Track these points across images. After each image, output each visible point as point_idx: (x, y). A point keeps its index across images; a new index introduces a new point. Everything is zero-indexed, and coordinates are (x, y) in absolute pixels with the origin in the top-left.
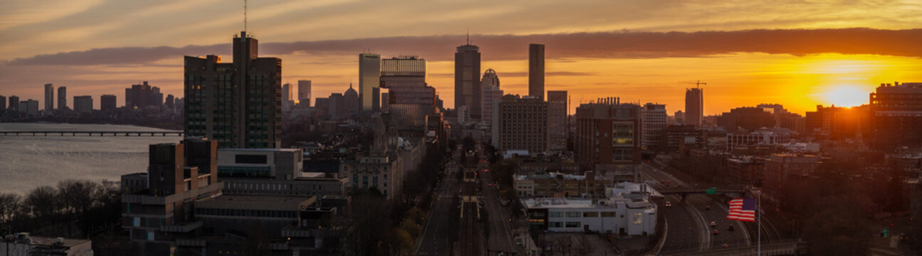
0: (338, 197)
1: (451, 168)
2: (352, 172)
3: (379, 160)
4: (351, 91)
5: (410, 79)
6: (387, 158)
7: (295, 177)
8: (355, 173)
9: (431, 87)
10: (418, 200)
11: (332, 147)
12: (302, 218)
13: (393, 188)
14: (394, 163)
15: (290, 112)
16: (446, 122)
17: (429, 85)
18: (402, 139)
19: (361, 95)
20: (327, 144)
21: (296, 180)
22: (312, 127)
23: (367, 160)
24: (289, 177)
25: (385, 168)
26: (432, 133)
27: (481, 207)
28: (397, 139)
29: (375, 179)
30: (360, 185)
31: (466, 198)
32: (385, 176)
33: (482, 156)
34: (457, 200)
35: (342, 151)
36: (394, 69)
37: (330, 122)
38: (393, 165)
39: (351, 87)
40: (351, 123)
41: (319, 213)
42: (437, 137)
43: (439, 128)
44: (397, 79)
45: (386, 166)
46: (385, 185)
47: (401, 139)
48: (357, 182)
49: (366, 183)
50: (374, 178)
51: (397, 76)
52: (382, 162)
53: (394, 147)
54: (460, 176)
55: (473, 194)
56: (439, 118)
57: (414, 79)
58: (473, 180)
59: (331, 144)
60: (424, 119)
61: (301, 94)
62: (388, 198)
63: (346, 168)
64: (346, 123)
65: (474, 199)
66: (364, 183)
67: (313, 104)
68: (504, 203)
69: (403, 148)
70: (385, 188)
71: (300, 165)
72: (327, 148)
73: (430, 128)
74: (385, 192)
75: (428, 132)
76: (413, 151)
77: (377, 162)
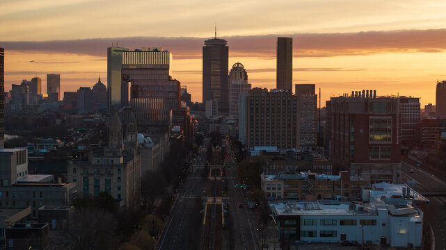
0: (57, 208)
1: (197, 165)
2: (82, 174)
3: (112, 161)
4: (99, 84)
5: (153, 72)
6: (122, 159)
7: (13, 183)
8: (85, 175)
9: (175, 80)
10: (158, 203)
11: (72, 143)
12: (8, 237)
13: (127, 191)
14: (130, 164)
15: (38, 106)
16: (193, 116)
17: (173, 78)
18: (143, 136)
19: (110, 89)
20: (67, 140)
21: (13, 185)
22: (58, 122)
23: (98, 160)
24: (6, 183)
25: (119, 170)
26: (177, 128)
27: (225, 211)
28: (136, 136)
29: (108, 182)
30: (92, 191)
31: (210, 200)
32: (119, 178)
33: (229, 151)
34: (199, 203)
35: (81, 148)
36: (137, 62)
37: (77, 116)
38: (128, 167)
39: (99, 81)
40: (97, 117)
41: (28, 230)
42: (182, 132)
43: (185, 123)
44: (140, 72)
45: (120, 168)
46: (119, 189)
47: (141, 136)
48: (88, 186)
49: (97, 186)
50: (106, 180)
51: (140, 68)
52: (115, 163)
53: (133, 144)
54: (205, 173)
55: (219, 195)
56: (185, 112)
57: (158, 72)
58: (219, 178)
59: (72, 141)
60: (168, 114)
61: (49, 88)
62: (122, 204)
63: (75, 170)
64: (93, 118)
65: (219, 200)
66: (95, 187)
67: (61, 98)
68: (252, 205)
69: (143, 145)
70: (119, 192)
71: (23, 167)
72: (67, 145)
73: (175, 123)
74: (119, 196)
75: (173, 127)
76: (153, 149)
77: (110, 163)
